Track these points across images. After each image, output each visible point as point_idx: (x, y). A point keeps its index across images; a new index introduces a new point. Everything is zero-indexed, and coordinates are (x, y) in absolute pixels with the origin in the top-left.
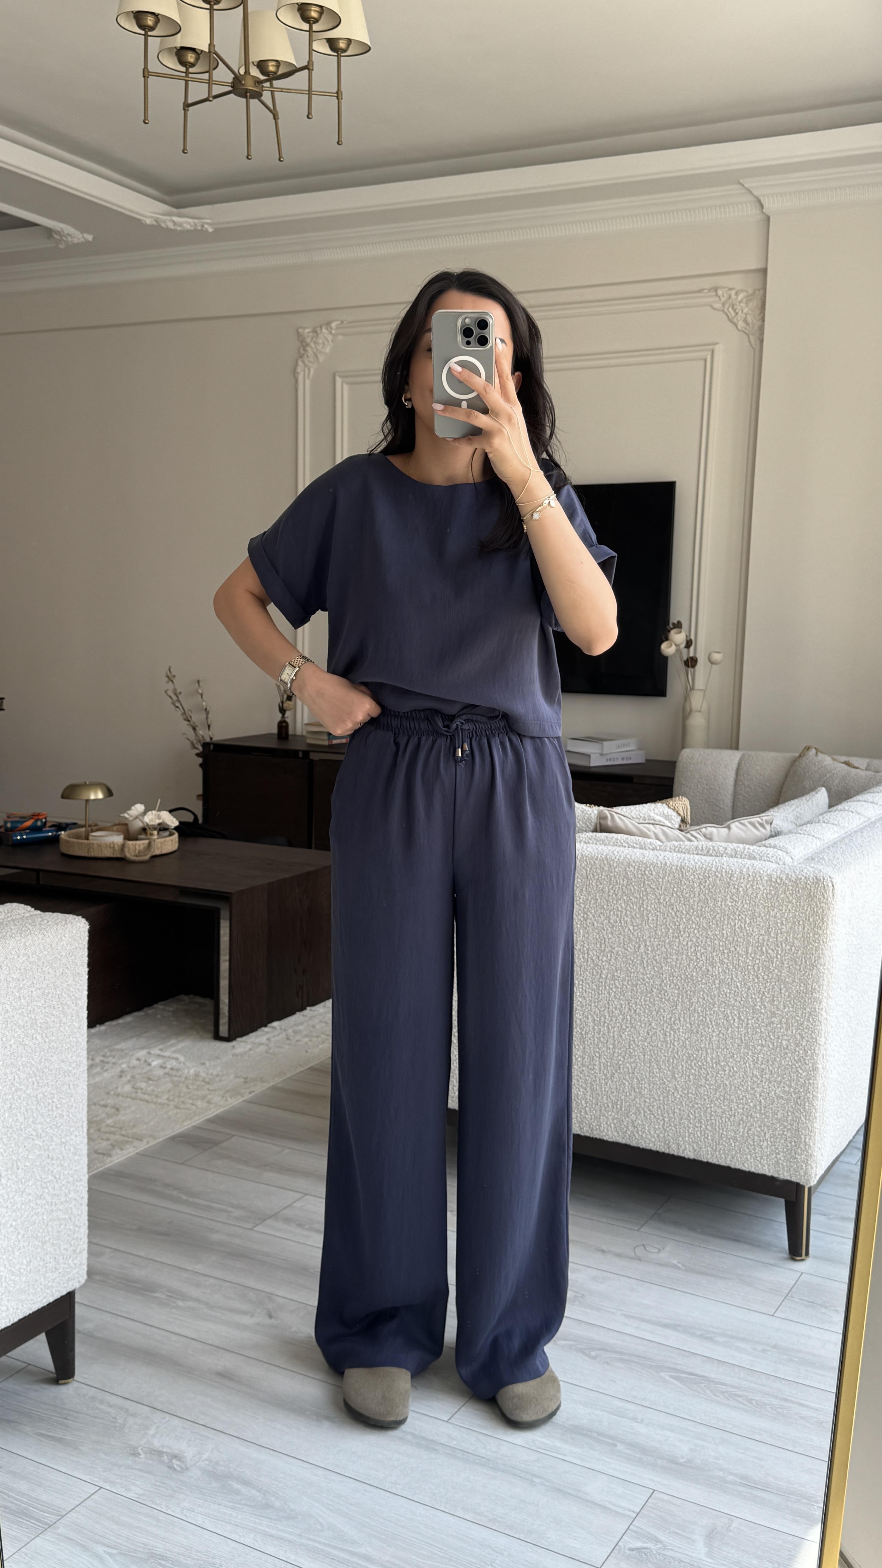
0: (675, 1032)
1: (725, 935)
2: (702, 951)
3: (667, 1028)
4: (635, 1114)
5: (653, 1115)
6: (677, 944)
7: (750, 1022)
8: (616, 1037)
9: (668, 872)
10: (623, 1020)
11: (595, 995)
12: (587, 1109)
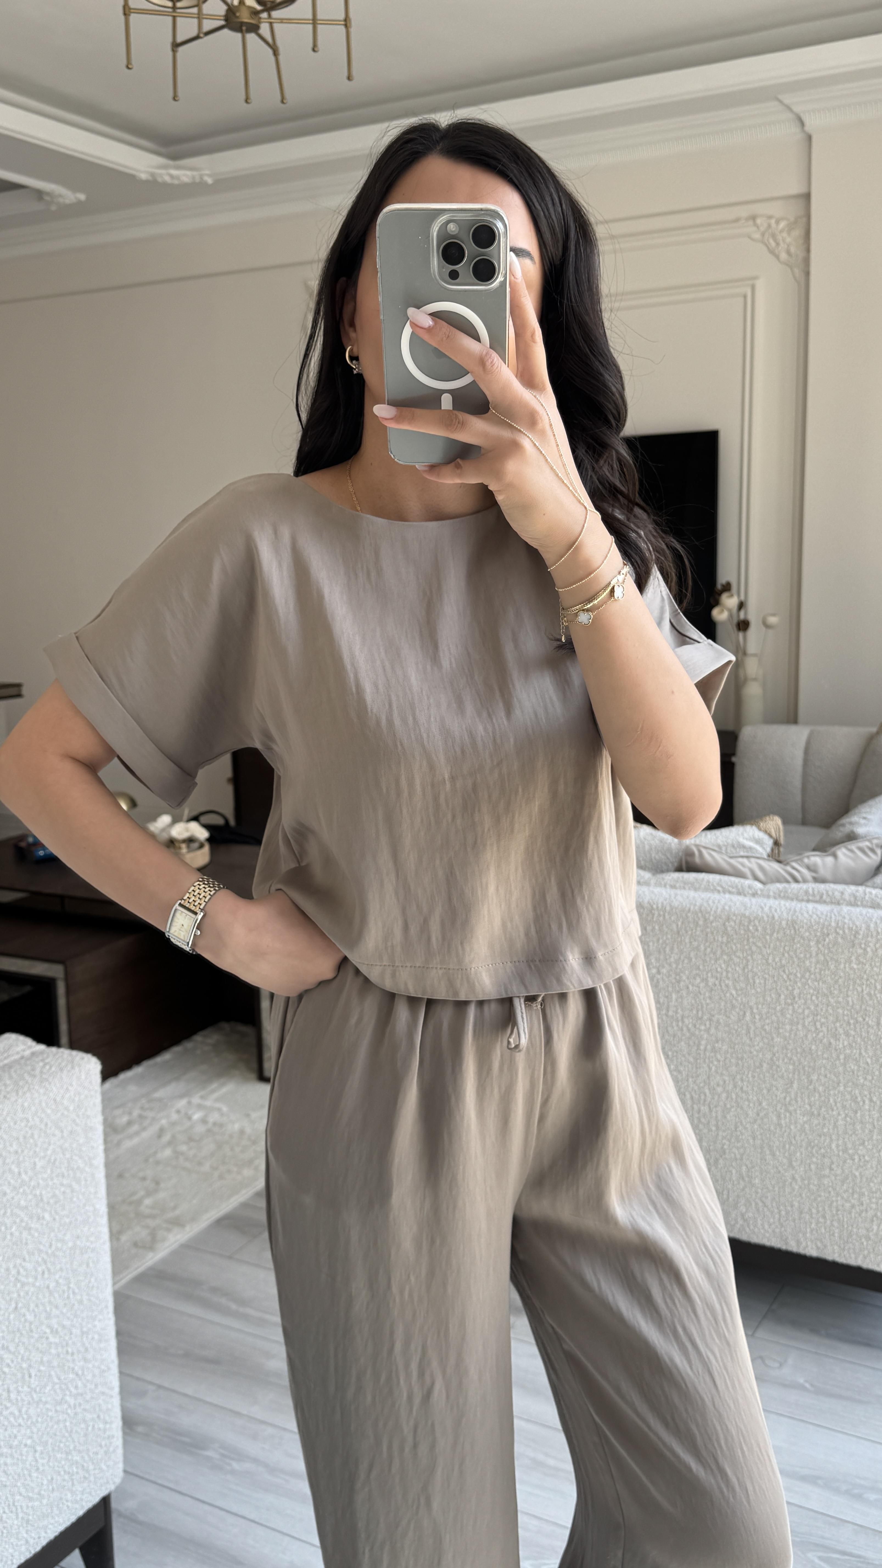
1: (851, 1003)
2: (823, 1020)
3: (781, 1108)
4: (745, 1205)
6: (790, 1012)
8: (719, 1117)
9: (777, 927)
11: (692, 1069)
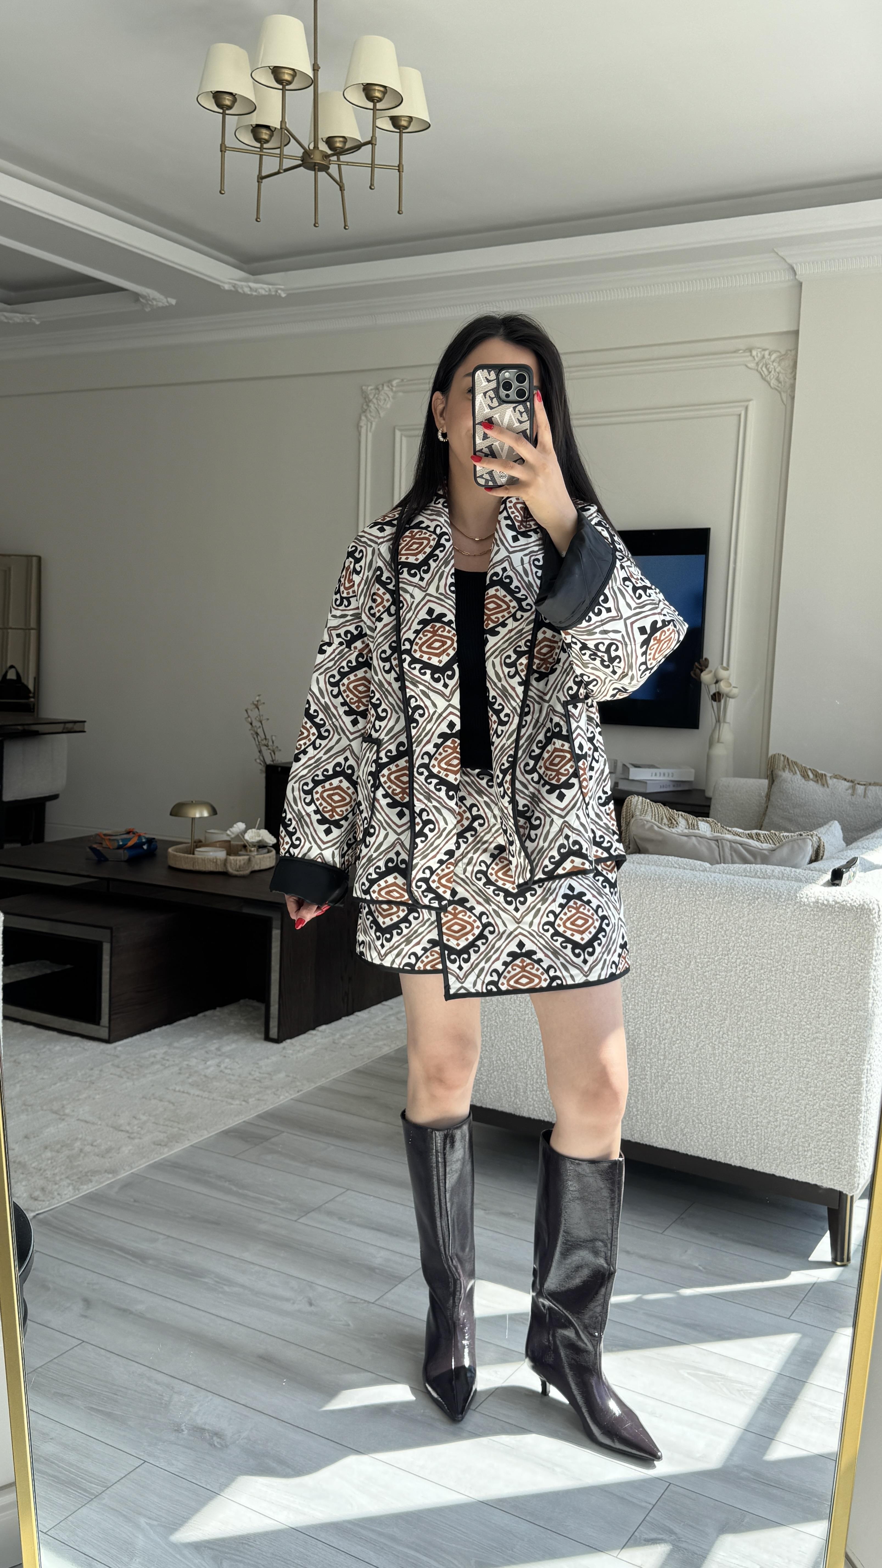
0: (723, 1045)
3: (715, 1041)
4: (684, 1122)
5: (701, 1123)
7: (796, 1037)
8: (667, 1048)
10: (673, 1033)
12: (639, 1117)
